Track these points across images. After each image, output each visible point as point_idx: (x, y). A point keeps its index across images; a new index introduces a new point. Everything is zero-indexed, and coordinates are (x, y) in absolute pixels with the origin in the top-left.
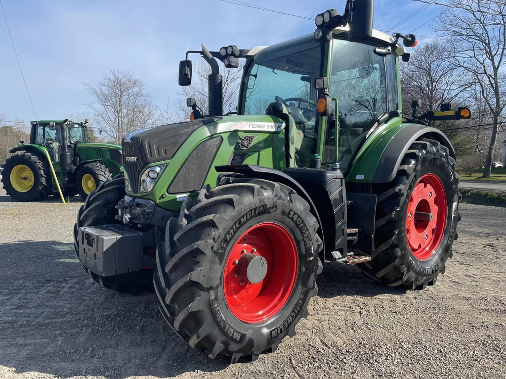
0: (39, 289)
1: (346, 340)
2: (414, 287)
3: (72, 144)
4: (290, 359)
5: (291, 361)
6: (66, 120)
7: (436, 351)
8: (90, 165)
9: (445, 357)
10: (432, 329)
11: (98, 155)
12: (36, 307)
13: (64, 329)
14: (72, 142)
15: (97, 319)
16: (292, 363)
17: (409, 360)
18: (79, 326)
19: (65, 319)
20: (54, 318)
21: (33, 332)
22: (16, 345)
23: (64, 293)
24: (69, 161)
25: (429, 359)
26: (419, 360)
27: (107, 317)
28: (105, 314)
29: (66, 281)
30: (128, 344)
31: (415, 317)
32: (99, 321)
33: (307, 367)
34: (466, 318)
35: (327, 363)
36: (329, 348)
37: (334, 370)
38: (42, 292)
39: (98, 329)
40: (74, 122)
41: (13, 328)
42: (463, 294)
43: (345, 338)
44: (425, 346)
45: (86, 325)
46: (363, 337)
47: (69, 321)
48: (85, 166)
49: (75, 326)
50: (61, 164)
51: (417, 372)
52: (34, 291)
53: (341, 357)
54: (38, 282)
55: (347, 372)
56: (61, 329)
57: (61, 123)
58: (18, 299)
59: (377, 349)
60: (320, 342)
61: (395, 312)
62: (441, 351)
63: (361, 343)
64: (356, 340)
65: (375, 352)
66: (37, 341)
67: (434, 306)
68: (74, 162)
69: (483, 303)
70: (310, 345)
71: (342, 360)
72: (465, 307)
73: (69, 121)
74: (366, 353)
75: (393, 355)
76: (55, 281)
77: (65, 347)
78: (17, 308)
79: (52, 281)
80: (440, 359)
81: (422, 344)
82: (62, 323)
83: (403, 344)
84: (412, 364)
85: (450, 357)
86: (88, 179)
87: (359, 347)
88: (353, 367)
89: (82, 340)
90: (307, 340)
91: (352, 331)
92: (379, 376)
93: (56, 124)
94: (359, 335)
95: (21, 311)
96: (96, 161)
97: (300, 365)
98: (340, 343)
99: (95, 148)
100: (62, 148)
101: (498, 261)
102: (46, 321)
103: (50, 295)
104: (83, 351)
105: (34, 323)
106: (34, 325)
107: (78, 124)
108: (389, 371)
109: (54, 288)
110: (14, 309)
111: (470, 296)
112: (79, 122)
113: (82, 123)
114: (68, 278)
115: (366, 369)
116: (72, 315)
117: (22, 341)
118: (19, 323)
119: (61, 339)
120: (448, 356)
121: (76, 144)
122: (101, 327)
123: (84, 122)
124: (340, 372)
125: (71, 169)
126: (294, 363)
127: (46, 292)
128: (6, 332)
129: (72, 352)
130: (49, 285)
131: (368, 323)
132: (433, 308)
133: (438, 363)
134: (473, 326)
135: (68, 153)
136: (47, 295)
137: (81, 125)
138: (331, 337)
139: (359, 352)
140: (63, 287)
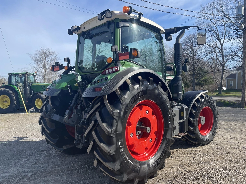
0: (40, 155)
1: (194, 169)
3: (30, 84)
4: (174, 178)
5: (175, 179)
6: (27, 73)
7: (234, 171)
8: (40, 94)
9: (238, 172)
10: (228, 162)
11: (43, 89)
12: (44, 163)
13: (64, 172)
15: (77, 167)
16: (176, 180)
17: (224, 175)
18: (70, 170)
19: (61, 168)
20: (56, 167)
21: (49, 174)
22: (44, 181)
23: (54, 156)
24: (28, 92)
25: (233, 174)
26: (228, 175)
27: (81, 165)
28: (79, 164)
29: (51, 150)
30: (98, 177)
31: (218, 157)
32: (78, 167)
33: (183, 181)
34: (240, 157)
35: (191, 179)
36: (189, 173)
37: (195, 182)
38: (42, 156)
39: (80, 171)
40: (31, 73)
41: (38, 173)
42: (235, 147)
43: (193, 168)
44: (229, 169)
45: (73, 170)
46: (201, 167)
47: (64, 168)
48: (37, 95)
49: (68, 170)
50: (24, 94)
51: (230, 180)
52: (38, 156)
53: (196, 176)
54: (38, 151)
55: (201, 182)
56: (61, 172)
57: (24, 74)
58: (33, 160)
59: (209, 172)
60: (183, 171)
61: (210, 156)
62: (236, 171)
63: (201, 170)
64: (199, 169)
65: (209, 173)
66: (54, 178)
67: (224, 152)
68: (31, 93)
69: (244, 150)
70: (180, 172)
71: (197, 178)
72: (238, 152)
73: (28, 73)
74: (205, 174)
75: (217, 174)
76: (45, 151)
77: (69, 180)
78: (35, 164)
79: (44, 151)
80: (237, 174)
81: (227, 168)
82: (61, 169)
83: (219, 169)
84: (226, 176)
85: (240, 173)
86: (38, 101)
87: (201, 171)
88: (203, 180)
89: (75, 176)
90: (178, 170)
91: (195, 165)
92: (215, 182)
93: (22, 74)
94: (199, 166)
95: (38, 165)
96: (42, 92)
97: (180, 181)
98: (192, 170)
99: (41, 86)
100: (25, 86)
101: (242, 131)
102: (53, 169)
103: (47, 157)
104: (78, 181)
105: (47, 170)
106: (48, 171)
107: (32, 74)
108: (218, 180)
109: (47, 154)
110: (34, 165)
111: (237, 147)
112: (33, 73)
113: (34, 74)
114: (52, 149)
115: (209, 180)
116: (64, 165)
117: (46, 179)
118: (40, 171)
119: (64, 176)
120: (239, 172)
122: (81, 170)
124: (198, 182)
125: (29, 96)
126: (177, 180)
127: (45, 156)
128: (35, 175)
129: (73, 182)
130: (44, 153)
131: (200, 161)
132: (225, 153)
134: (244, 159)
135: (28, 89)
136: (45, 157)
137: (34, 75)
138: (187, 169)
139: (202, 173)
140: (52, 153)
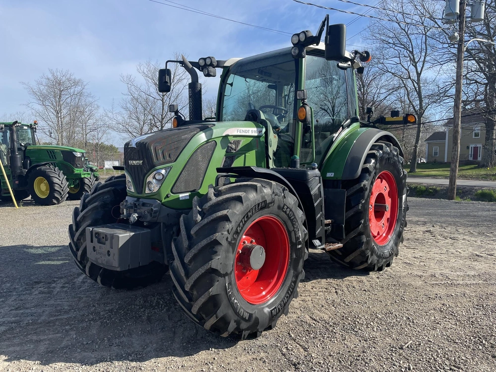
0: (30, 290)
1: (331, 315)
2: (376, 269)
3: (23, 146)
4: (289, 333)
5: (290, 335)
6: (16, 122)
7: (405, 318)
8: (43, 168)
9: (413, 322)
10: (398, 302)
11: (50, 157)
12: (36, 306)
13: (73, 324)
14: (23, 144)
15: (102, 313)
16: (291, 336)
17: (385, 327)
18: (86, 320)
19: (69, 316)
20: (58, 315)
21: (42, 329)
22: (31, 341)
23: (58, 292)
24: (19, 163)
25: (401, 325)
26: (393, 326)
27: (111, 311)
28: (107, 308)
29: (54, 281)
30: (140, 332)
31: (381, 293)
32: (103, 315)
33: (304, 338)
34: (422, 292)
35: (320, 334)
36: (318, 322)
37: (328, 339)
38: (35, 293)
39: (106, 322)
40: (24, 124)
41: (21, 327)
42: (416, 273)
43: (329, 313)
44: (396, 315)
45: (92, 320)
46: (344, 312)
47: (75, 317)
48: (37, 169)
49: (82, 321)
50: (10, 167)
51: (394, 336)
52: (26, 293)
53: (331, 329)
54: (27, 284)
55: (339, 340)
56: (68, 324)
57: (10, 125)
58: (13, 301)
59: (358, 320)
60: (309, 318)
61: (365, 290)
62: (409, 319)
63: (343, 317)
64: (338, 314)
65: (357, 323)
66: (50, 336)
67: (394, 283)
68: (24, 165)
69: (433, 279)
70: (302, 321)
71: (332, 331)
72: (419, 283)
73: (19, 123)
74: (349, 324)
75: (372, 323)
76: (43, 282)
77: (81, 339)
78: (16, 309)
79: (40, 282)
80: (409, 324)
81: (392, 314)
82: (68, 319)
83: (378, 315)
84: (388, 329)
85: (417, 322)
86: (41, 182)
87: (343, 319)
88: (342, 335)
89: (95, 332)
90: (299, 317)
91: (333, 307)
92: (365, 340)
93: (5, 126)
94: (340, 311)
95: (21, 311)
96: (49, 163)
97: (298, 337)
98: (326, 317)
99: (47, 150)
100: (12, 151)
101: (437, 244)
102: (52, 319)
103: (44, 295)
104: (100, 342)
105: (39, 321)
106: (41, 323)
107: (28, 126)
108: (371, 336)
109: (45, 288)
110: (14, 310)
111: (421, 274)
112: (29, 124)
113: (31, 125)
114: (55, 279)
115: (353, 336)
116: (75, 311)
117: (35, 338)
118: (25, 322)
119: (73, 333)
120: (415, 321)
121: (25, 147)
122: (108, 320)
123: (33, 124)
124: (333, 340)
125: (22, 172)
126: (293, 336)
127: (39, 293)
128: (15, 331)
129: (89, 343)
130: (39, 286)
131: (345, 301)
132: (395, 285)
133: (409, 327)
134: (430, 298)
135: (18, 156)
136: (40, 296)
137: (30, 127)
138: (318, 314)
139: (344, 323)
140: (54, 288)
